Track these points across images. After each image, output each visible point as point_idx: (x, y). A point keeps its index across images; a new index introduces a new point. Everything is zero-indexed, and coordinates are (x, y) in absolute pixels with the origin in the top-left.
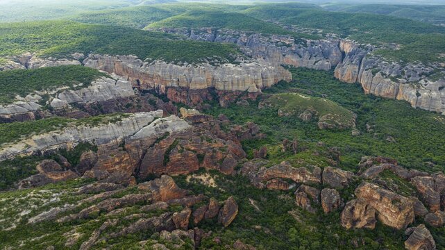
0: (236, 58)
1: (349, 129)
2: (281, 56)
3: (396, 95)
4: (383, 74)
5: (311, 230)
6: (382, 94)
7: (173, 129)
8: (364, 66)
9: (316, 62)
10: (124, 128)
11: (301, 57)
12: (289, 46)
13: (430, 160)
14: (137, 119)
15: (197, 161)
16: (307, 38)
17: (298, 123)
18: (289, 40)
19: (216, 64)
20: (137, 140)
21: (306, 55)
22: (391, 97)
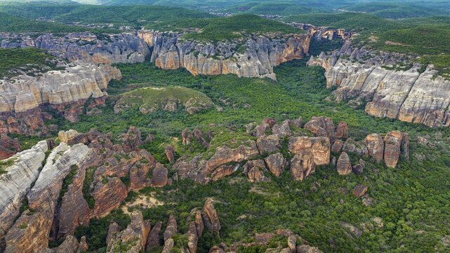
0: (56, 63)
1: (213, 108)
2: (88, 55)
3: (221, 71)
4: (204, 55)
5: (279, 196)
6: (209, 73)
7: (77, 159)
8: (184, 51)
9: (128, 56)
10: (17, 181)
11: (111, 53)
12: (92, 43)
13: (283, 112)
14: (26, 162)
15: (124, 186)
16: (109, 33)
17: (169, 115)
18: (91, 38)
19: (36, 74)
20: (44, 189)
21: (117, 50)
22: (217, 74)
